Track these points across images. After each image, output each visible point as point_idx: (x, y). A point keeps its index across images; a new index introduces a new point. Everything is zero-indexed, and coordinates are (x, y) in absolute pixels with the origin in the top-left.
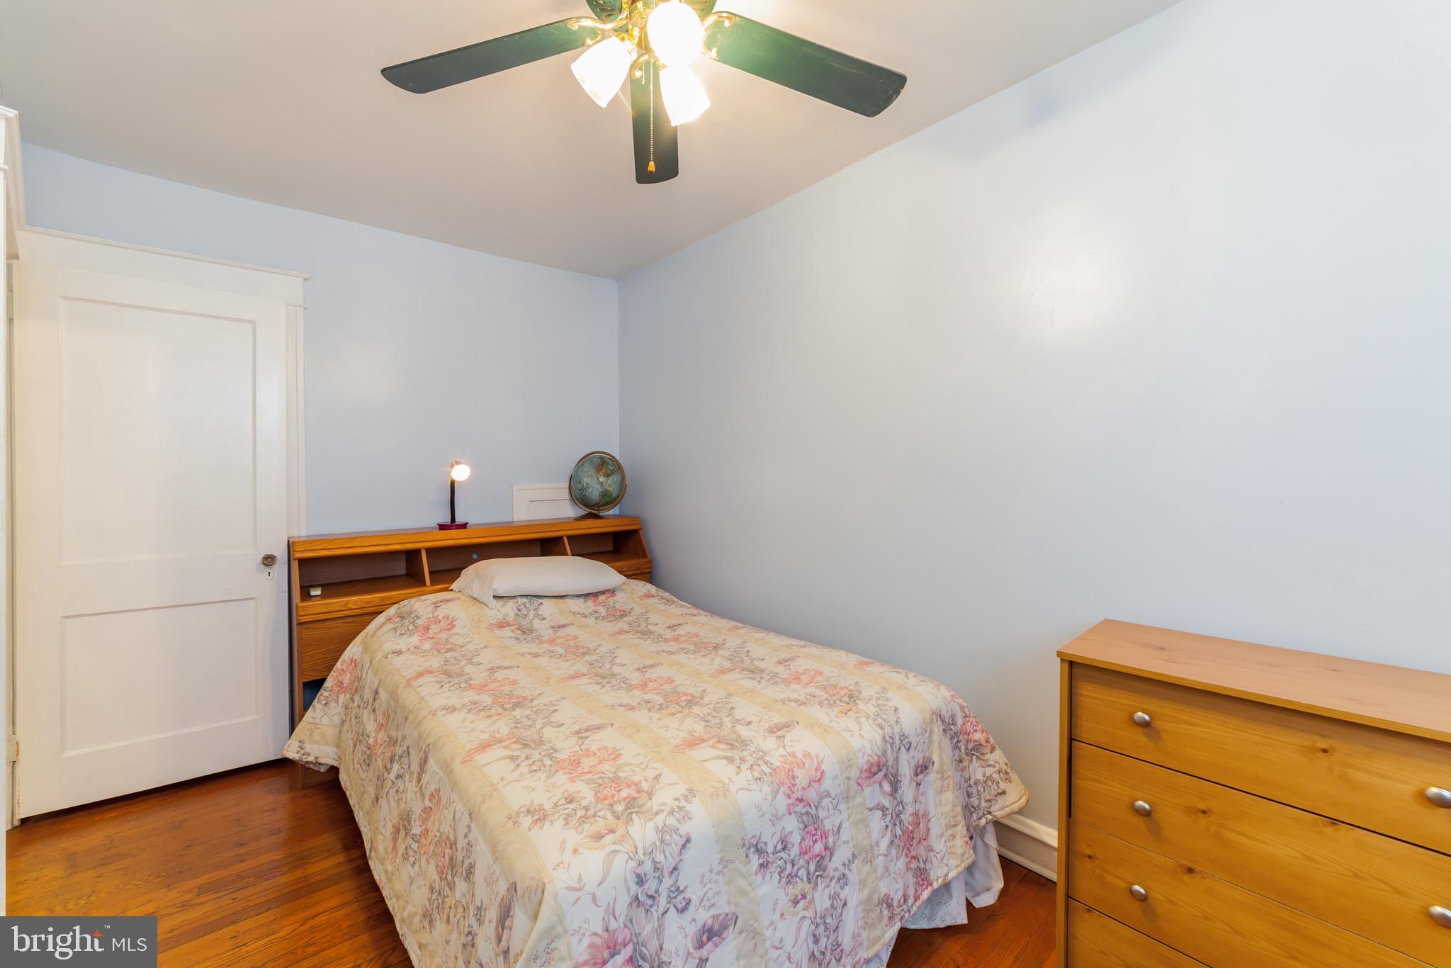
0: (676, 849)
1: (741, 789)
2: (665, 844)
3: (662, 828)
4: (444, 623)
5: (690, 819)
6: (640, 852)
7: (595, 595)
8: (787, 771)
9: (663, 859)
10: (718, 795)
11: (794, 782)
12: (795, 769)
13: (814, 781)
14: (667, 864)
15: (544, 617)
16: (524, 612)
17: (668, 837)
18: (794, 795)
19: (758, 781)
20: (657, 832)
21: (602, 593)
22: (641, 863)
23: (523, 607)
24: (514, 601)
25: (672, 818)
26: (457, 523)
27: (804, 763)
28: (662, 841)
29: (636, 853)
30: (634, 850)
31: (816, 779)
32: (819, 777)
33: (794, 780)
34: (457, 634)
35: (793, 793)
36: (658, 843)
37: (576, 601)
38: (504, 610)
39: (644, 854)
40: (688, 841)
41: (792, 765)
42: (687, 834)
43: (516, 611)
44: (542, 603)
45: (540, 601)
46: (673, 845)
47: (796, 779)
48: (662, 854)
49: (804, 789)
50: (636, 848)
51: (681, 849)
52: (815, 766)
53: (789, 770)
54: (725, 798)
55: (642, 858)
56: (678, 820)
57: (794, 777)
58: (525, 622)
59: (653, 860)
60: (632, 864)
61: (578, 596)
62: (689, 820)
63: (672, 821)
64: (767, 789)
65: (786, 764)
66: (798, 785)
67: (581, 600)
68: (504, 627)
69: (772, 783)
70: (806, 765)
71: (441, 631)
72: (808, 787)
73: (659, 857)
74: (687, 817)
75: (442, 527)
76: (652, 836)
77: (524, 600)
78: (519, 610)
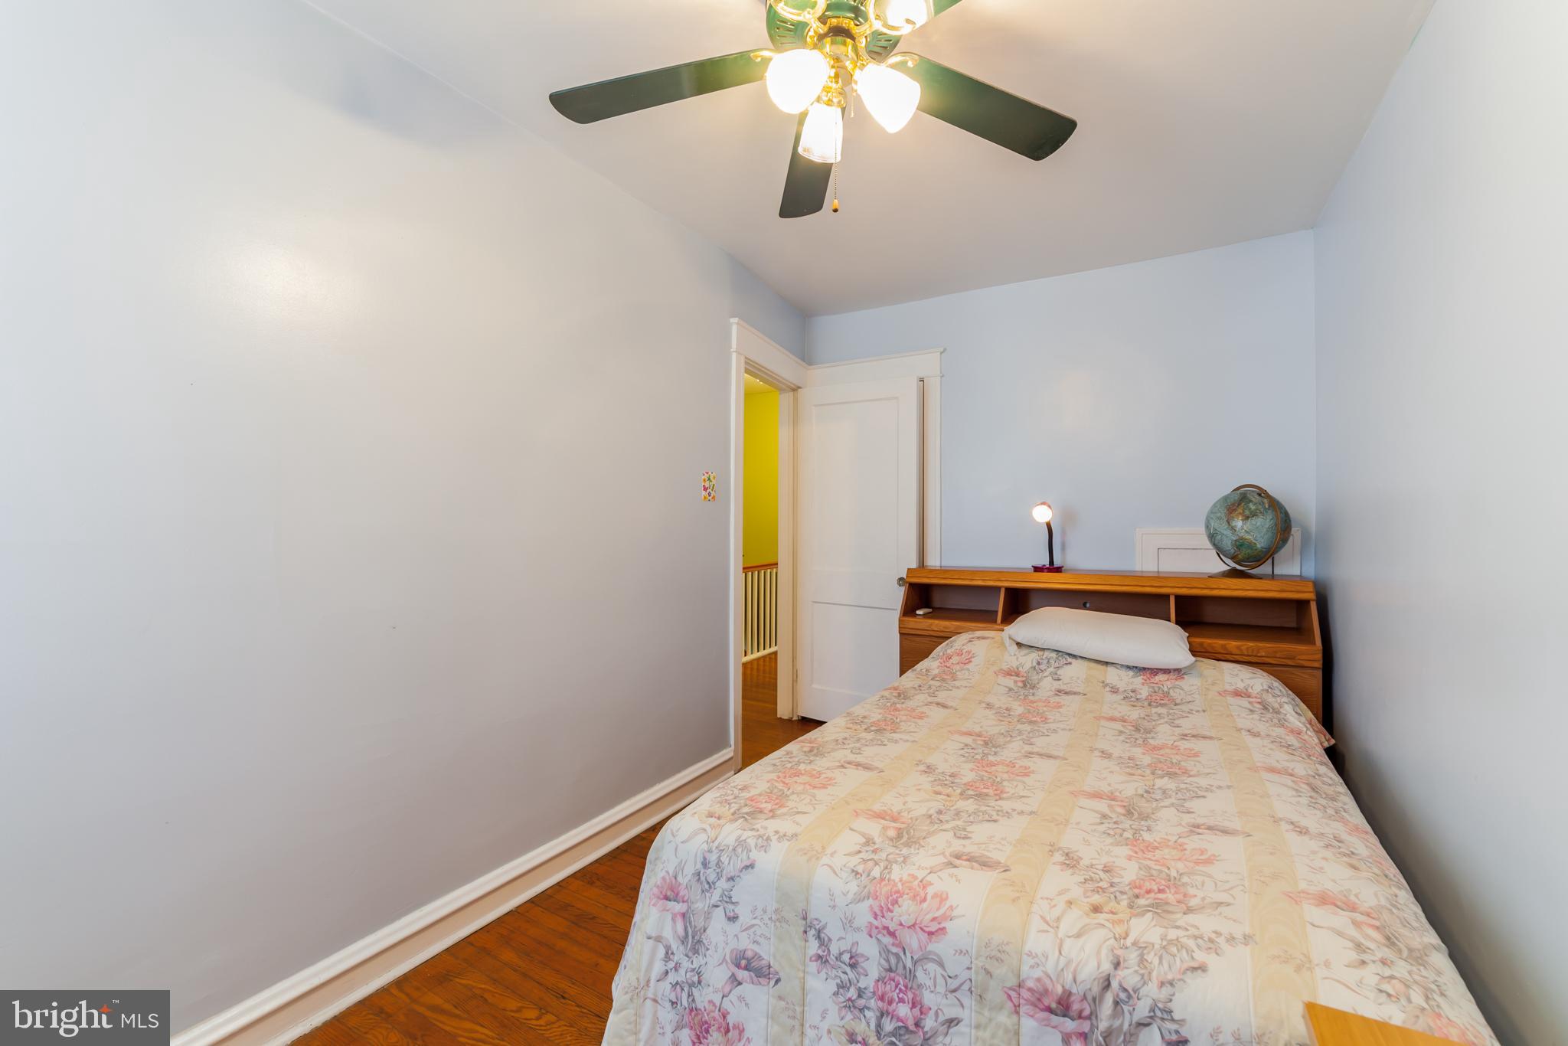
0: (740, 865)
1: (830, 867)
2: (735, 854)
3: (741, 841)
4: (964, 657)
5: (765, 852)
6: (716, 843)
7: (1155, 671)
8: (893, 890)
9: (726, 863)
10: (805, 854)
11: (891, 907)
12: (905, 896)
13: (921, 929)
14: (730, 870)
15: (1061, 677)
16: (1043, 667)
17: (740, 850)
18: (884, 920)
19: (854, 874)
20: (736, 840)
21: (1167, 671)
22: (710, 851)
23: (1045, 661)
24: (1041, 653)
25: (755, 840)
26: (1055, 566)
27: (924, 900)
28: (734, 850)
29: (713, 842)
30: (714, 839)
31: (927, 929)
32: (933, 929)
33: (893, 905)
34: (968, 670)
35: (883, 917)
36: (731, 848)
37: (1123, 673)
38: (1022, 660)
39: (717, 848)
40: (751, 866)
41: (907, 891)
42: (755, 861)
43: (1035, 664)
44: (1070, 663)
45: (1070, 660)
46: (740, 858)
47: (896, 906)
48: (728, 859)
49: (901, 924)
50: (716, 839)
51: (743, 868)
52: (936, 915)
53: (897, 892)
54: (808, 861)
55: (714, 849)
56: (756, 844)
57: (895, 902)
58: (1035, 678)
59: (720, 857)
60: (705, 847)
61: (1129, 667)
62: (763, 852)
63: (751, 842)
64: (853, 887)
65: (902, 885)
66: (894, 913)
67: (1131, 673)
68: (1011, 675)
69: (865, 887)
70: (925, 905)
71: (958, 663)
72: (909, 927)
73: (725, 859)
74: (765, 848)
75: (1037, 569)
76: (731, 841)
77: (1054, 655)
78: (1039, 663)
